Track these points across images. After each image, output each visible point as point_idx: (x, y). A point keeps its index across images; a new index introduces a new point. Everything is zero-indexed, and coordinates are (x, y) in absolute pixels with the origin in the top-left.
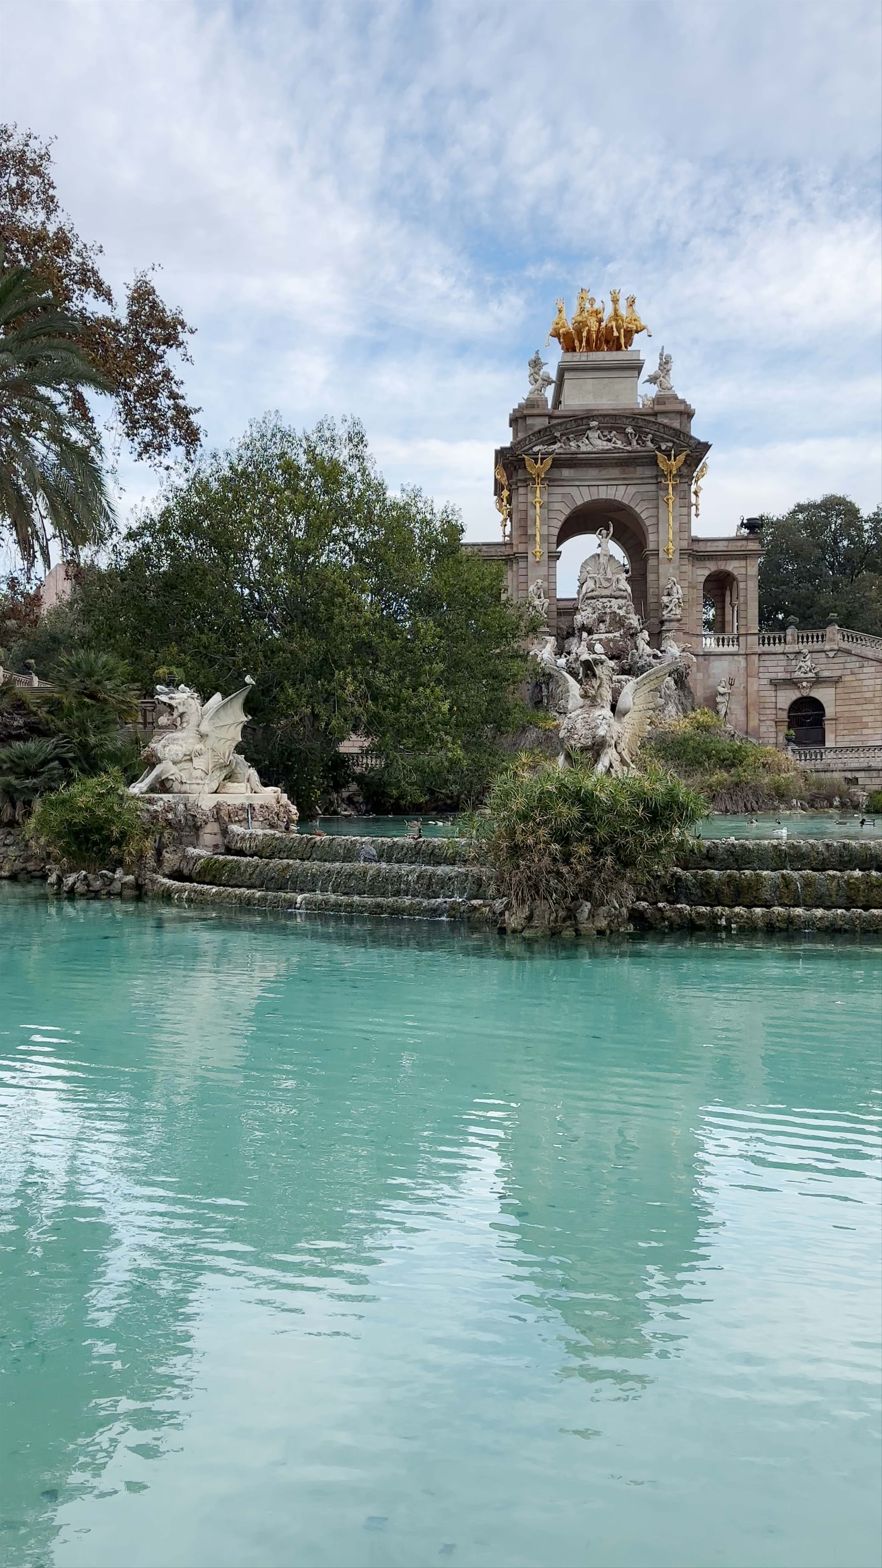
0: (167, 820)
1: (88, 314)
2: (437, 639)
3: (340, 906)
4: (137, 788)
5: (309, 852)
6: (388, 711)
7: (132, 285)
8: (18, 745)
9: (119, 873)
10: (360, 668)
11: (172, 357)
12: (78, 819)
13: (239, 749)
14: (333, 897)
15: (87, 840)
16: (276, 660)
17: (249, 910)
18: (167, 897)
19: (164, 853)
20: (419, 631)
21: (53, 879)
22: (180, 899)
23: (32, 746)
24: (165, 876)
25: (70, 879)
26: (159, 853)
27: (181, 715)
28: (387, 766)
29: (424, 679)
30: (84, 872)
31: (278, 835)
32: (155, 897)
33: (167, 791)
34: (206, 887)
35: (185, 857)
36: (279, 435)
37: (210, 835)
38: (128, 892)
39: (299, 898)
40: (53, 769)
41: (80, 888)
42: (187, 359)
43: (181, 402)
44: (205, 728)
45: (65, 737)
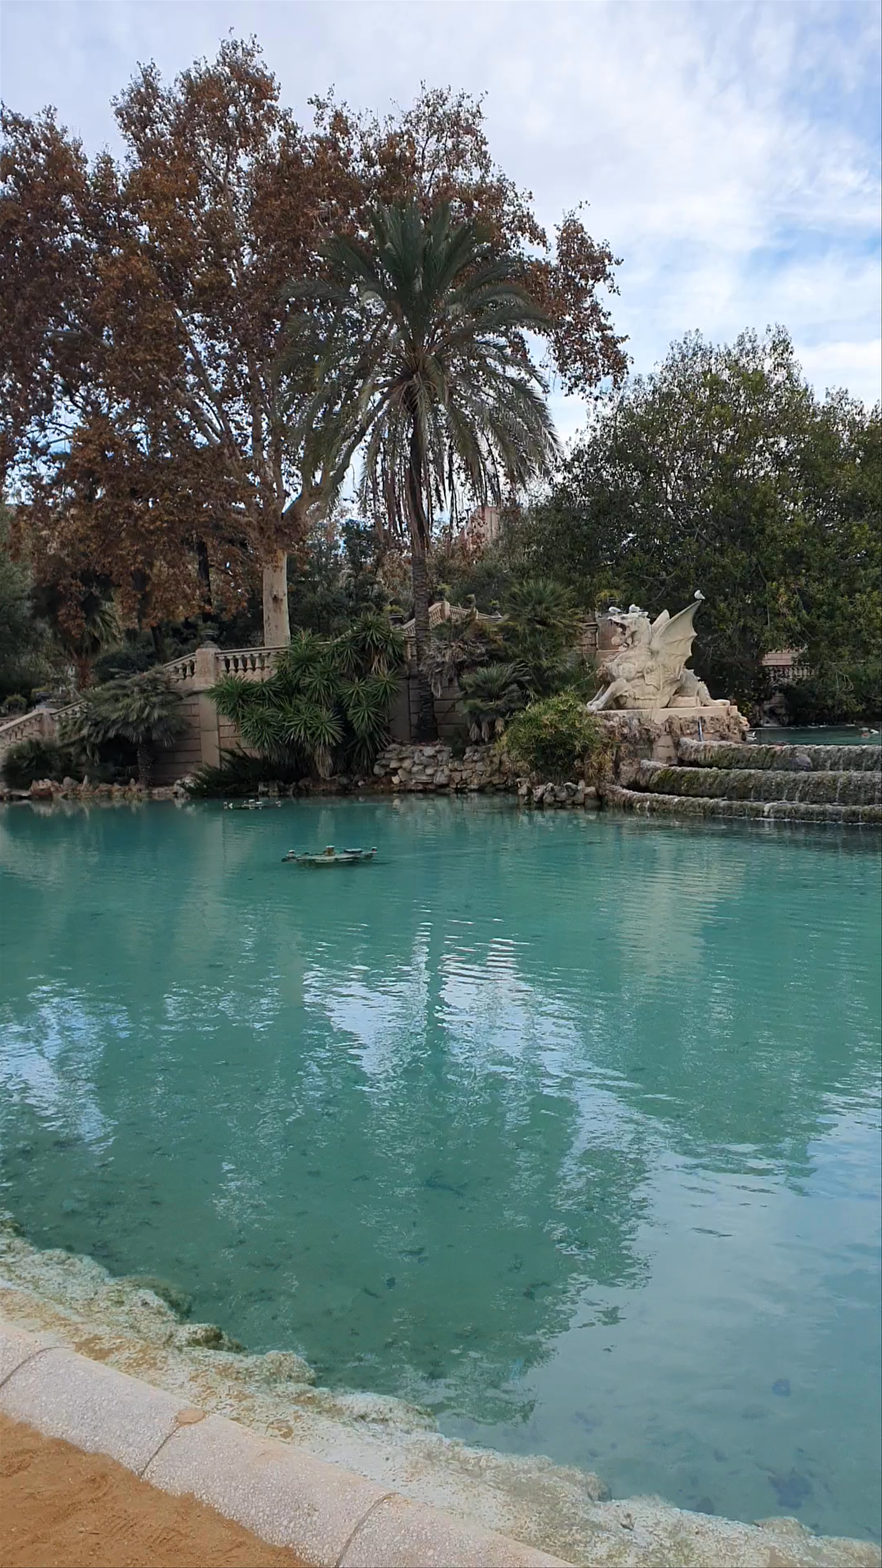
0: (622, 735)
1: (526, 259)
2: (873, 543)
3: (812, 814)
4: (594, 706)
5: (768, 761)
6: (822, 620)
7: (561, 226)
8: (482, 671)
9: (582, 784)
10: (792, 578)
11: (600, 289)
12: (545, 734)
13: (688, 664)
14: (803, 806)
15: (553, 754)
16: (708, 577)
17: (714, 819)
18: (628, 807)
19: (621, 766)
20: (853, 536)
21: (523, 790)
22: (642, 808)
23: (493, 671)
24: (624, 787)
25: (539, 791)
26: (616, 765)
27: (633, 635)
28: (821, 676)
29: (858, 585)
30: (551, 784)
31: (734, 746)
32: (617, 806)
33: (620, 707)
34: (667, 797)
35: (640, 769)
36: (700, 353)
37: (663, 746)
38: (590, 803)
39: (767, 807)
40: (513, 691)
41: (548, 798)
42: (614, 290)
43: (609, 333)
44: (655, 645)
45: (522, 662)
